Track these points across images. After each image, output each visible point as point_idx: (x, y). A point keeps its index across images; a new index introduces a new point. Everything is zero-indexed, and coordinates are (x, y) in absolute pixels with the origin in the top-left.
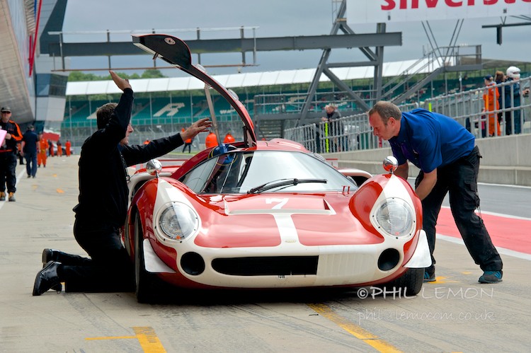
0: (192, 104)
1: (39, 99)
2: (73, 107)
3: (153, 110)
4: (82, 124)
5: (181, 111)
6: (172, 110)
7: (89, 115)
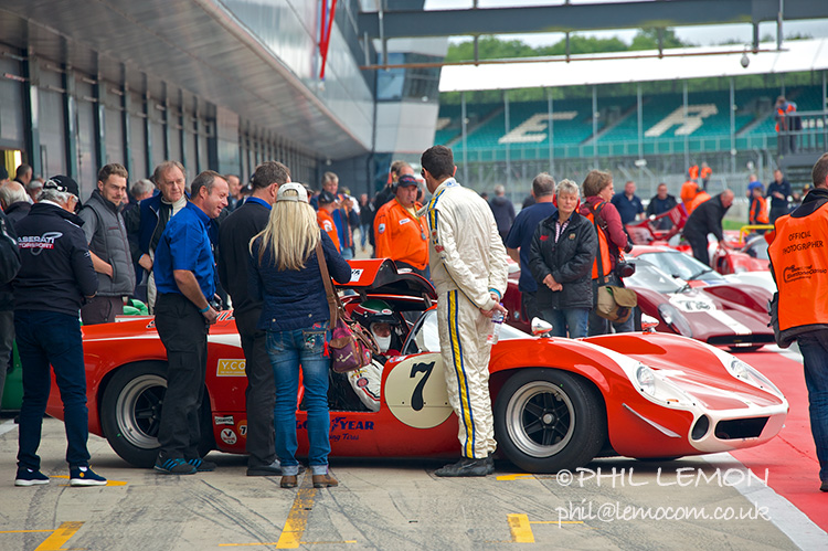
0: (733, 107)
1: (381, 107)
2: (472, 115)
3: (644, 120)
4: (489, 154)
5: (708, 123)
6: (686, 124)
7: (503, 134)
